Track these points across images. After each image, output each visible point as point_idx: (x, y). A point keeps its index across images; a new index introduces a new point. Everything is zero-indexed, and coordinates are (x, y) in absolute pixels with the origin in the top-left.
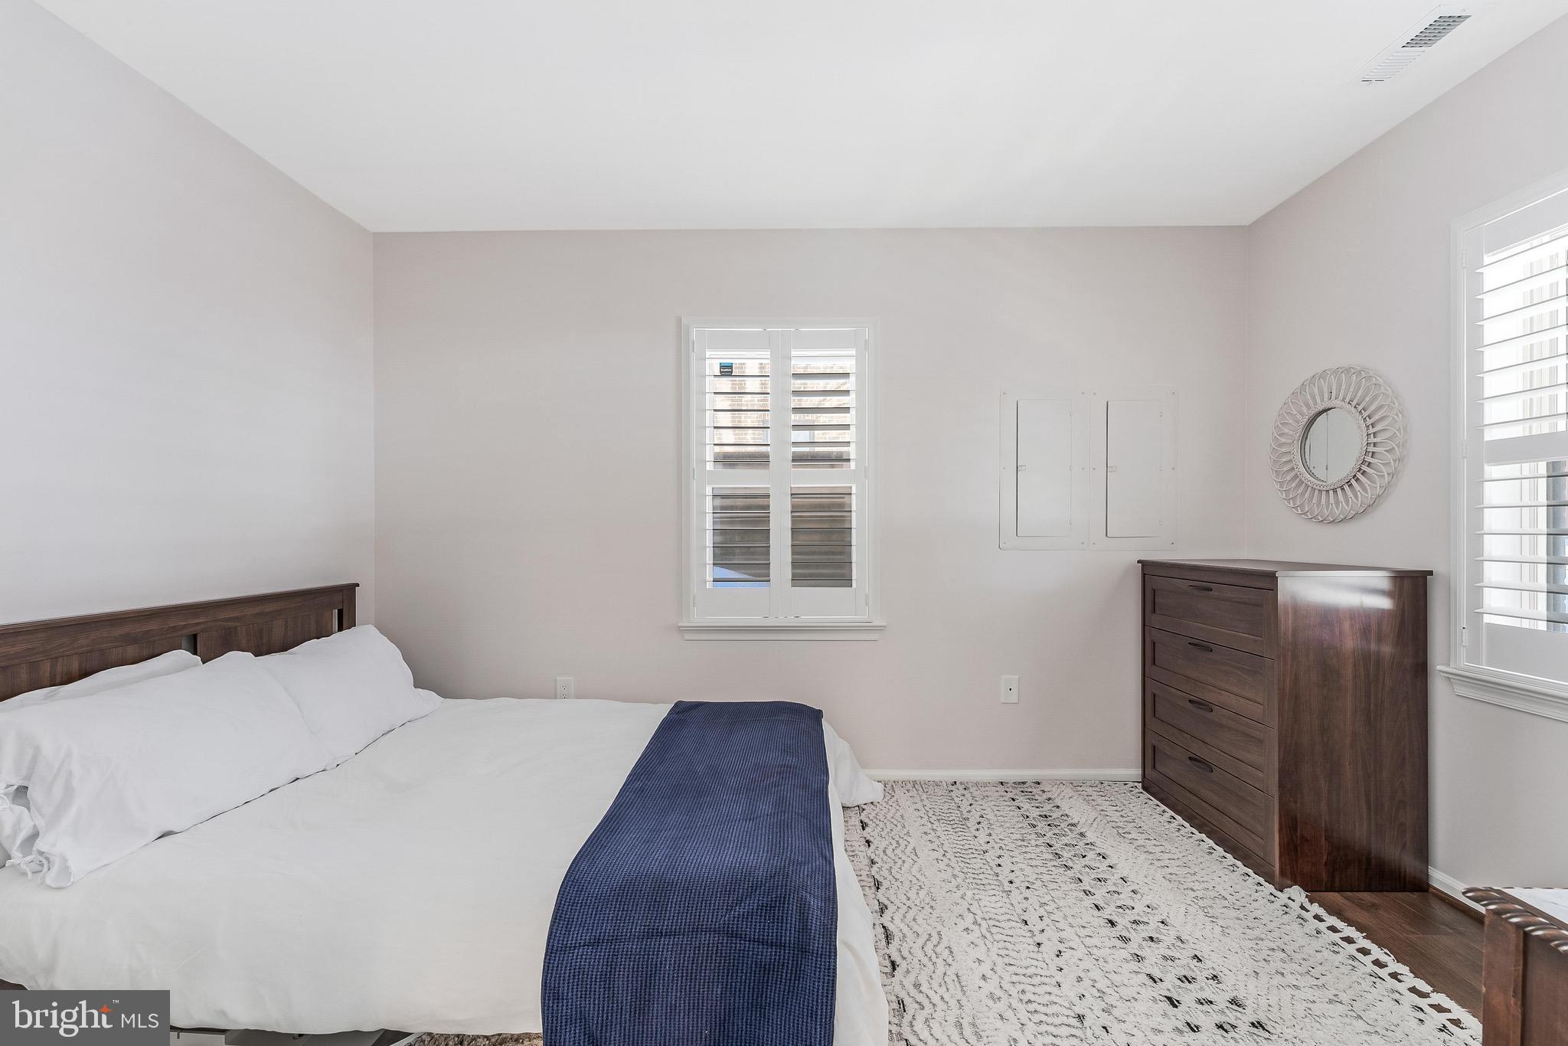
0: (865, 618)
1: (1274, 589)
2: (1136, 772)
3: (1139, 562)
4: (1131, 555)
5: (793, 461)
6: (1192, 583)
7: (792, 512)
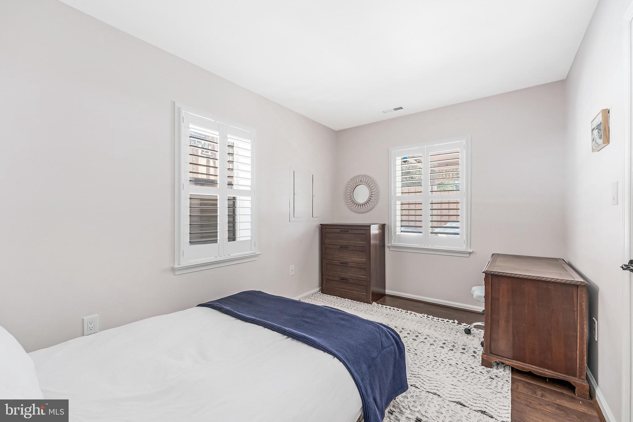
0: (253, 252)
1: (370, 230)
2: (318, 289)
3: (320, 224)
4: (318, 222)
5: (228, 184)
6: (341, 230)
7: (228, 207)
